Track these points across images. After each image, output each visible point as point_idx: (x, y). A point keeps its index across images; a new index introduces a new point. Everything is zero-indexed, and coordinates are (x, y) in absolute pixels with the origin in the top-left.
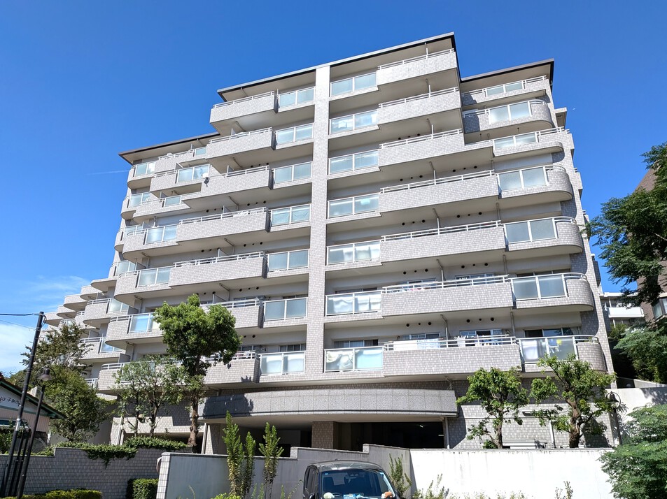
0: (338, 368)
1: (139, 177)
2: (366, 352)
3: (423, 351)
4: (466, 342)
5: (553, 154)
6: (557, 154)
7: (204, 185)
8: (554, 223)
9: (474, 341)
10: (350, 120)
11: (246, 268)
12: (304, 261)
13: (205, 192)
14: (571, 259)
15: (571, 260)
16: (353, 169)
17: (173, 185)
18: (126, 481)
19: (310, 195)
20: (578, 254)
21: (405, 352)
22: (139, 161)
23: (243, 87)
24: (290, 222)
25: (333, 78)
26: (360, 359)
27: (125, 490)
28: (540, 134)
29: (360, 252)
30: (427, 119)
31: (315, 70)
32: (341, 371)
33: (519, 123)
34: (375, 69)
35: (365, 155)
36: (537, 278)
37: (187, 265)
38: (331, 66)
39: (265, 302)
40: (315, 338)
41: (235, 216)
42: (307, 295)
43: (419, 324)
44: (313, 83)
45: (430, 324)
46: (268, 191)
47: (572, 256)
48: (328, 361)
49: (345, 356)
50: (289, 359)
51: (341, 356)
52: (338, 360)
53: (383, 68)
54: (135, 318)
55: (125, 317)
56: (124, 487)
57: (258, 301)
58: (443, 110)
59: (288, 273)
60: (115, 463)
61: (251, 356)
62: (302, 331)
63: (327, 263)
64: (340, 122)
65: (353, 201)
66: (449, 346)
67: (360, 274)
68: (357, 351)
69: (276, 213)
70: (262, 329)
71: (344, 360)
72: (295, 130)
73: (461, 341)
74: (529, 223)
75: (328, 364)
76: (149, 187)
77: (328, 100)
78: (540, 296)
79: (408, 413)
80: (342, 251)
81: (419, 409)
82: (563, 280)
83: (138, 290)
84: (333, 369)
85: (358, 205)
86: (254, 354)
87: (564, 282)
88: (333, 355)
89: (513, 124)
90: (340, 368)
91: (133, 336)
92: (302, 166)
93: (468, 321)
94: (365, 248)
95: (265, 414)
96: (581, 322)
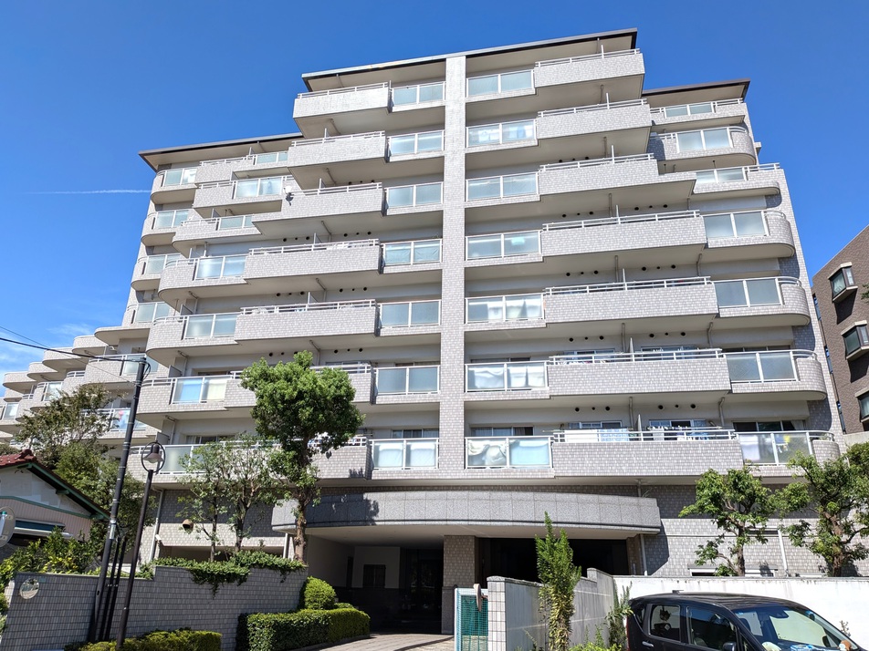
0: (483, 463)
1: (171, 188)
2: (523, 443)
3: (609, 445)
4: (665, 434)
5: (766, 196)
6: (772, 197)
7: (285, 203)
8: (777, 285)
9: (675, 434)
10: (495, 131)
11: (350, 320)
12: (432, 315)
13: (287, 212)
14: (794, 332)
15: (796, 333)
16: (502, 196)
17: (227, 201)
18: (236, 616)
19: (440, 226)
20: (802, 326)
21: (584, 445)
22: (168, 166)
23: (340, 74)
24: (412, 263)
25: (470, 73)
26: (515, 452)
27: (235, 631)
28: (748, 170)
29: (512, 307)
30: (604, 136)
31: (444, 60)
32: (488, 468)
33: (717, 154)
34: (532, 66)
35: (516, 179)
36: (758, 355)
37: (260, 312)
38: (468, 57)
39: (377, 369)
40: (451, 421)
41: (328, 248)
42: (439, 362)
43: (594, 409)
44: (442, 78)
45: (608, 409)
46: (380, 219)
47: (795, 328)
48: (470, 453)
49: (495, 447)
50: (412, 448)
51: (488, 447)
52: (484, 453)
53: (543, 65)
54: (181, 382)
55: (165, 381)
56: (234, 625)
57: (368, 368)
58: (628, 127)
59: (410, 331)
60: (226, 589)
61: (361, 442)
62: (433, 411)
63: (467, 321)
64: (480, 132)
65: (502, 238)
66: (645, 439)
67: (510, 337)
68: (512, 441)
69: (390, 248)
70: (374, 406)
71: (493, 453)
72: (416, 138)
73: (659, 432)
74: (745, 283)
75: (469, 456)
76: (193, 202)
77: (464, 101)
78: (762, 379)
79: (599, 527)
80: (486, 306)
81: (613, 522)
82: (792, 358)
83: (186, 343)
84: (476, 463)
85: (508, 244)
86: (364, 440)
87: (793, 362)
88: (476, 445)
89: (709, 154)
90: (487, 463)
91: (179, 407)
92: (428, 187)
93: (661, 407)
94: (520, 303)
95: (396, 523)
96: (808, 414)
